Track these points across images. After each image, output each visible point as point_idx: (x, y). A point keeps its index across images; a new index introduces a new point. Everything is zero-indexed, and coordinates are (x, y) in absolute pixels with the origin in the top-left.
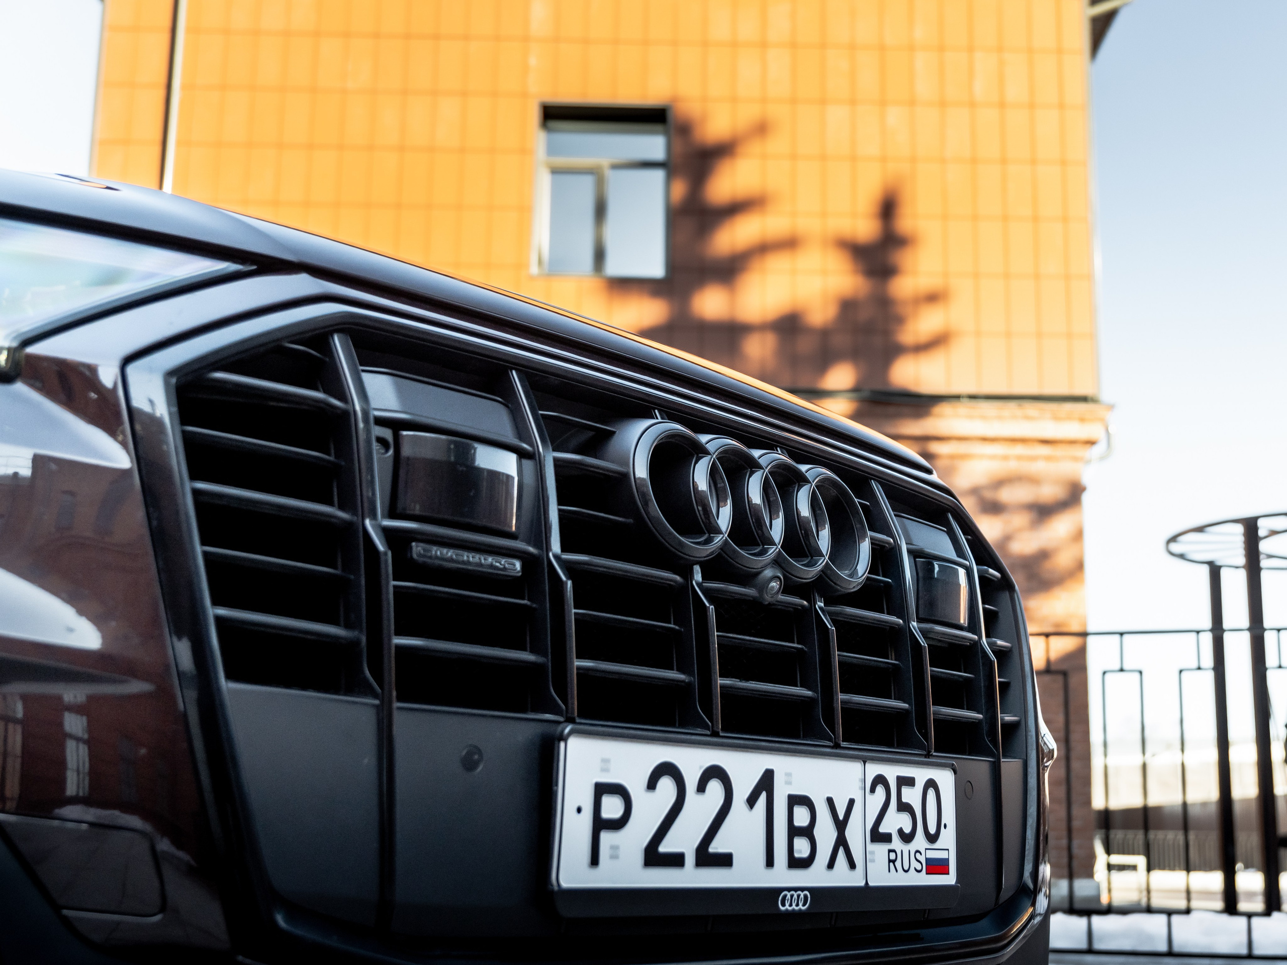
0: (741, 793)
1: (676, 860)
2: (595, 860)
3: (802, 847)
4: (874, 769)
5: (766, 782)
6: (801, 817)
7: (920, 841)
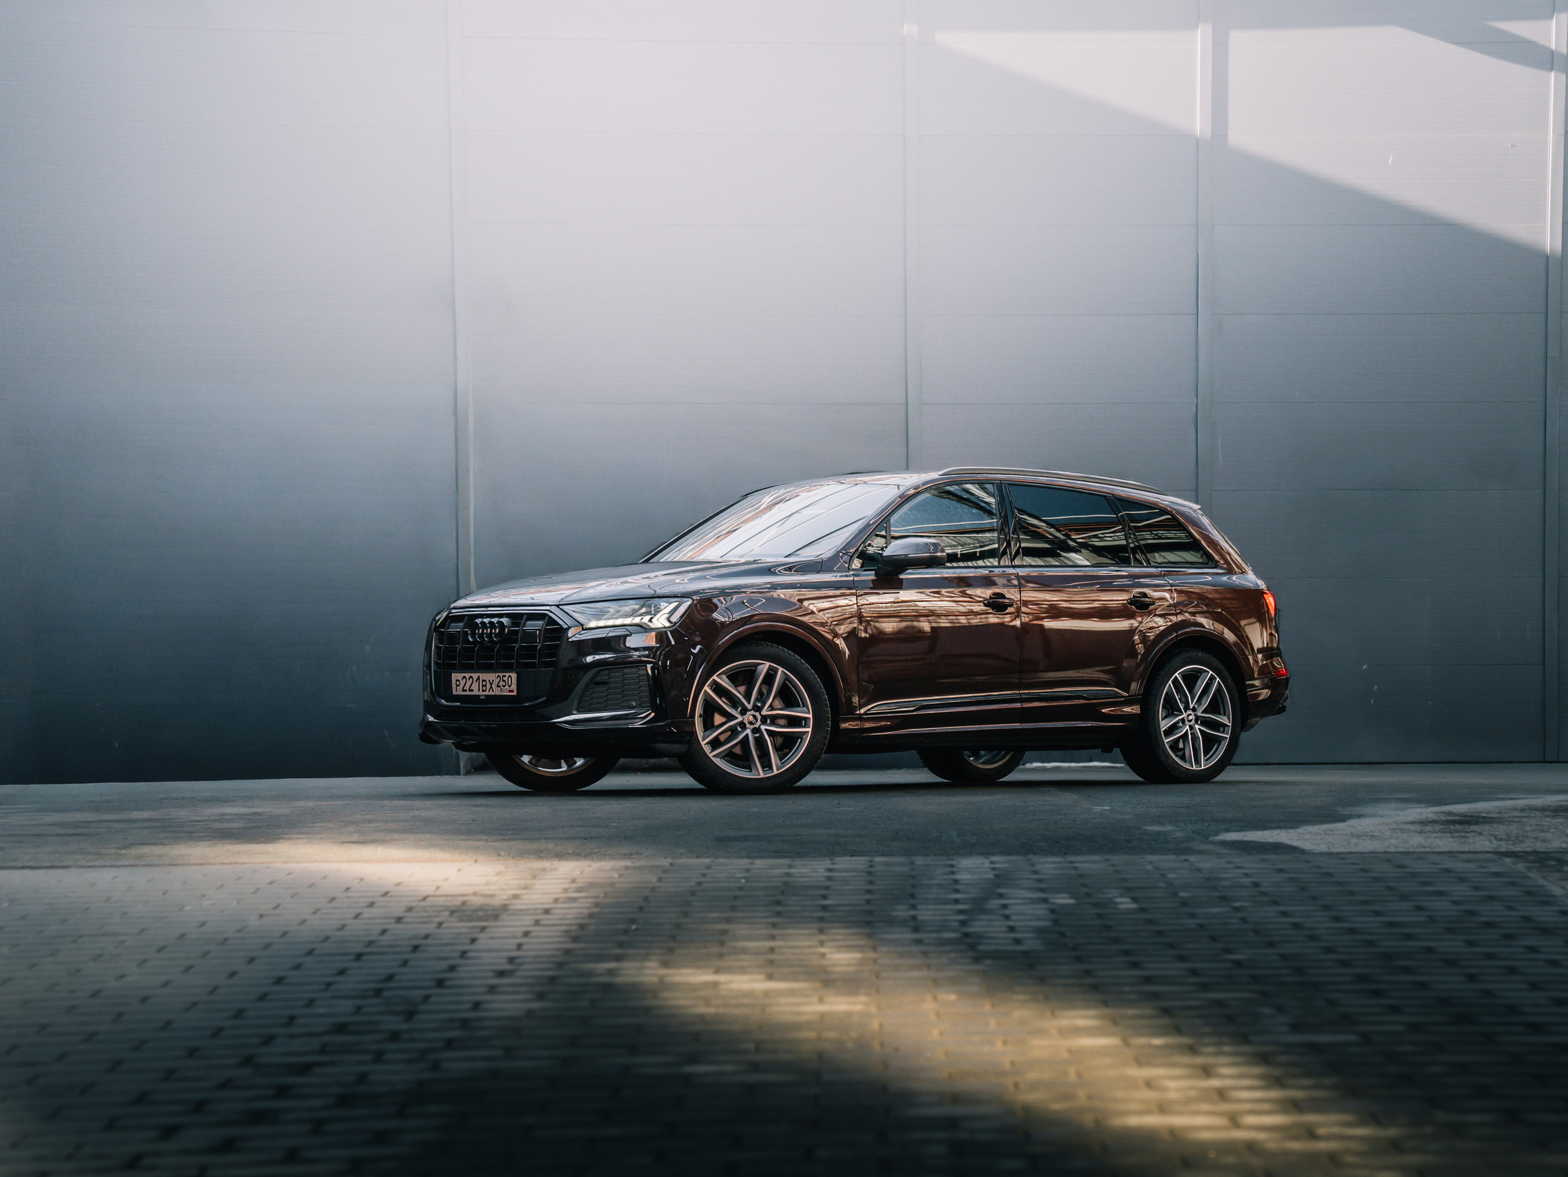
1: (466, 690)
3: (484, 688)
4: (497, 674)
7: (507, 687)
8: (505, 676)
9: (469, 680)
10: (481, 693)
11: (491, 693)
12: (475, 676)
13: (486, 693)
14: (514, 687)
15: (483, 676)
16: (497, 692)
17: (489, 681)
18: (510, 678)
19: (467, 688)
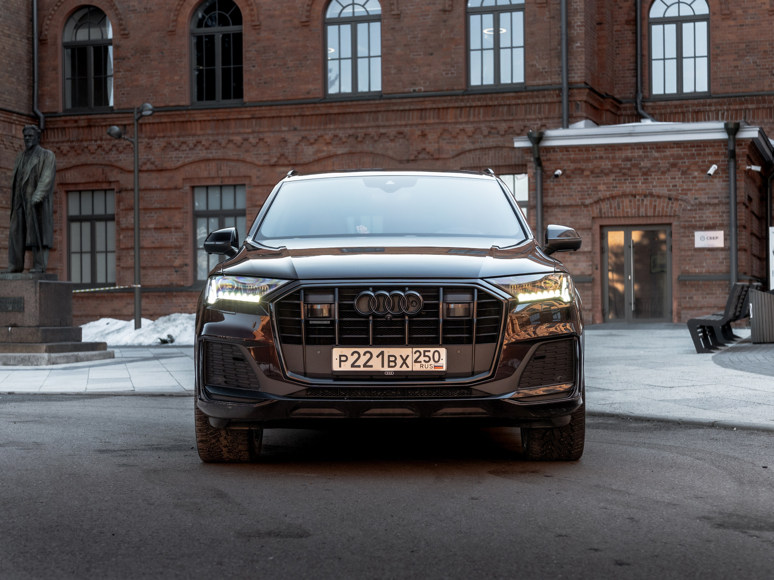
0: (375, 355)
2: (340, 366)
3: (392, 364)
5: (382, 353)
6: (392, 359)
8: (429, 351)
9: (364, 354)
10: (386, 369)
11: (404, 368)
12: (376, 351)
13: (397, 368)
14: (443, 363)
15: (388, 351)
16: (417, 367)
17: (401, 356)
18: (436, 354)
19: (361, 362)
